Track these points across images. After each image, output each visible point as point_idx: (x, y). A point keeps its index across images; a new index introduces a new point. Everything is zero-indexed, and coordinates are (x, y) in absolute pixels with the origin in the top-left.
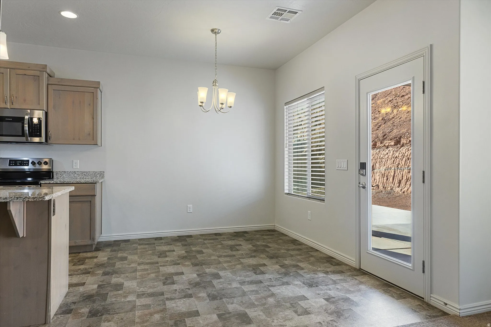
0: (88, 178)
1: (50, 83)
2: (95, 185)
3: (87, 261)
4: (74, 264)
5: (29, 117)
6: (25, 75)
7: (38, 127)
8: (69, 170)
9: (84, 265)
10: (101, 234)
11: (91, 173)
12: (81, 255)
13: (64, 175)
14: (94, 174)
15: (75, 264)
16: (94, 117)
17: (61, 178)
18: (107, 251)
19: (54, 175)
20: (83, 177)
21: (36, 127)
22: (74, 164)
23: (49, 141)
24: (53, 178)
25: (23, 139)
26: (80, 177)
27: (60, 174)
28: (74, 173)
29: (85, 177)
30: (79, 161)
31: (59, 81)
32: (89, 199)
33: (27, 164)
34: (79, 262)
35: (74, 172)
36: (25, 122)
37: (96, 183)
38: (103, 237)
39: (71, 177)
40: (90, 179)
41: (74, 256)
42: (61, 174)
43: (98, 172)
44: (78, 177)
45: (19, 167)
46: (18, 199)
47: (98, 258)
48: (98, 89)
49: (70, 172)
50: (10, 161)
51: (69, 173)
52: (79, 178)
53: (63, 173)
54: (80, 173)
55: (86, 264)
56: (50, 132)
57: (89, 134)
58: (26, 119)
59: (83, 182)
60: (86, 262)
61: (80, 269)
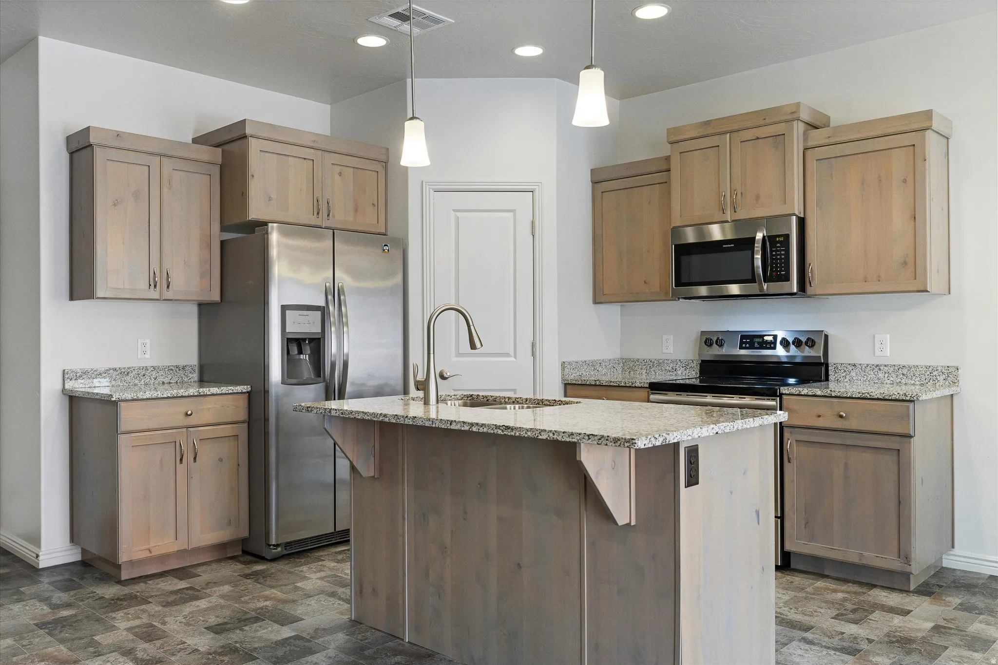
0: (914, 384)
1: (810, 144)
2: (908, 407)
3: (877, 615)
4: (837, 615)
5: (764, 237)
6: (758, 138)
7: (783, 257)
8: (865, 362)
9: (860, 625)
10: (953, 547)
11: (922, 369)
12: (876, 592)
13: (853, 374)
14: (928, 373)
15: (842, 615)
16: (916, 216)
17: (845, 380)
18: (947, 604)
19: (830, 373)
20: (899, 380)
21: (779, 257)
22: (877, 345)
23: (809, 290)
24: (827, 379)
25: (753, 288)
26: (892, 379)
27: (842, 371)
28: (876, 369)
29: (903, 381)
30: (888, 336)
31: (830, 135)
32: (894, 444)
33: (772, 345)
34: (854, 611)
35: (877, 366)
36: (755, 249)
37: (913, 401)
38: (955, 555)
39: (869, 378)
40: (917, 387)
41: (855, 593)
42: (845, 371)
43: (939, 369)
44: (886, 379)
45: (757, 352)
46: (591, 440)
47: (908, 617)
48: (929, 133)
49: (866, 365)
50: (743, 337)
51: (863, 367)
52: (888, 382)
53: (851, 368)
54: (892, 369)
55: (865, 624)
56: (810, 266)
57: (905, 263)
58: (758, 239)
59: (876, 397)
60: (870, 617)
61: (843, 633)
